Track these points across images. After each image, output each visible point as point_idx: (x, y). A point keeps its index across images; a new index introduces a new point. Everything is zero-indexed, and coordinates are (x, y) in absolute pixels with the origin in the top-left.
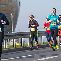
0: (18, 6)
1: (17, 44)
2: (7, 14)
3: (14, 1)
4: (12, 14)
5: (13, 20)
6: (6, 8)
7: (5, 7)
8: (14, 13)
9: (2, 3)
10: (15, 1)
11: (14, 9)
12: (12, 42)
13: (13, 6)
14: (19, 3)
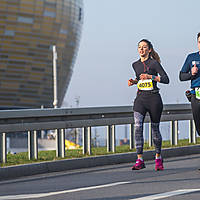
0: (76, 21)
1: (70, 146)
2: (39, 46)
3: (63, 6)
4: (54, 48)
5: (58, 68)
6: (37, 27)
7: (31, 25)
8: (63, 45)
9: (22, 11)
10: (65, 4)
11: (62, 31)
12: (52, 138)
13: (58, 21)
14: (78, 13)
